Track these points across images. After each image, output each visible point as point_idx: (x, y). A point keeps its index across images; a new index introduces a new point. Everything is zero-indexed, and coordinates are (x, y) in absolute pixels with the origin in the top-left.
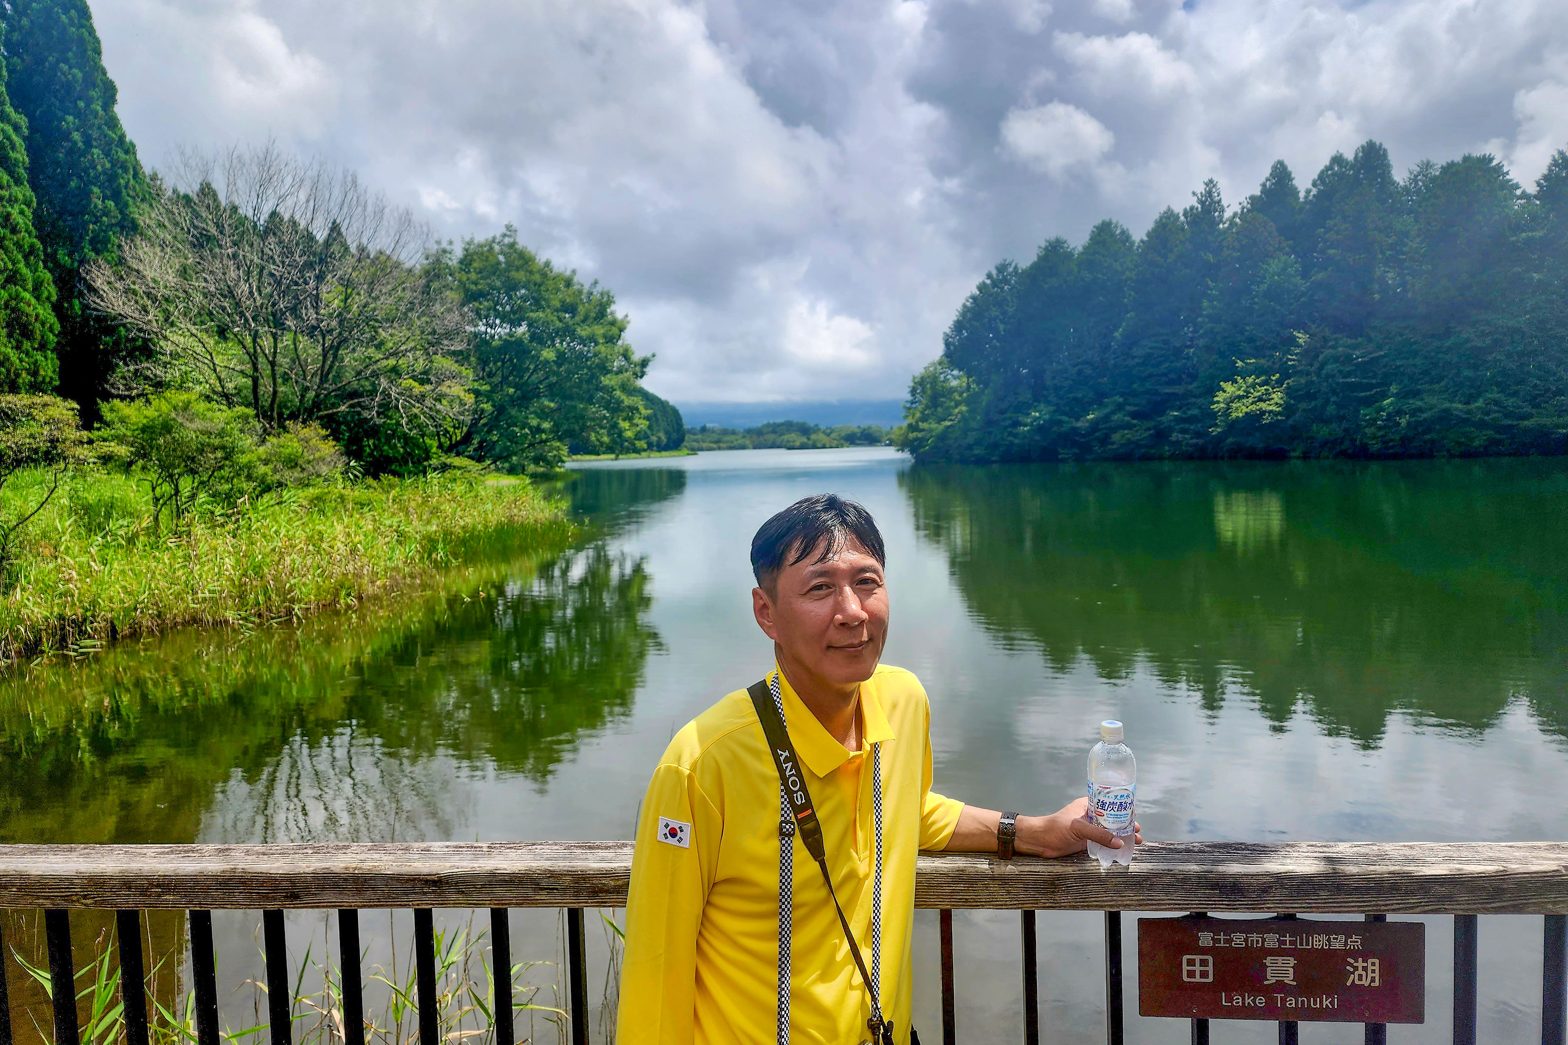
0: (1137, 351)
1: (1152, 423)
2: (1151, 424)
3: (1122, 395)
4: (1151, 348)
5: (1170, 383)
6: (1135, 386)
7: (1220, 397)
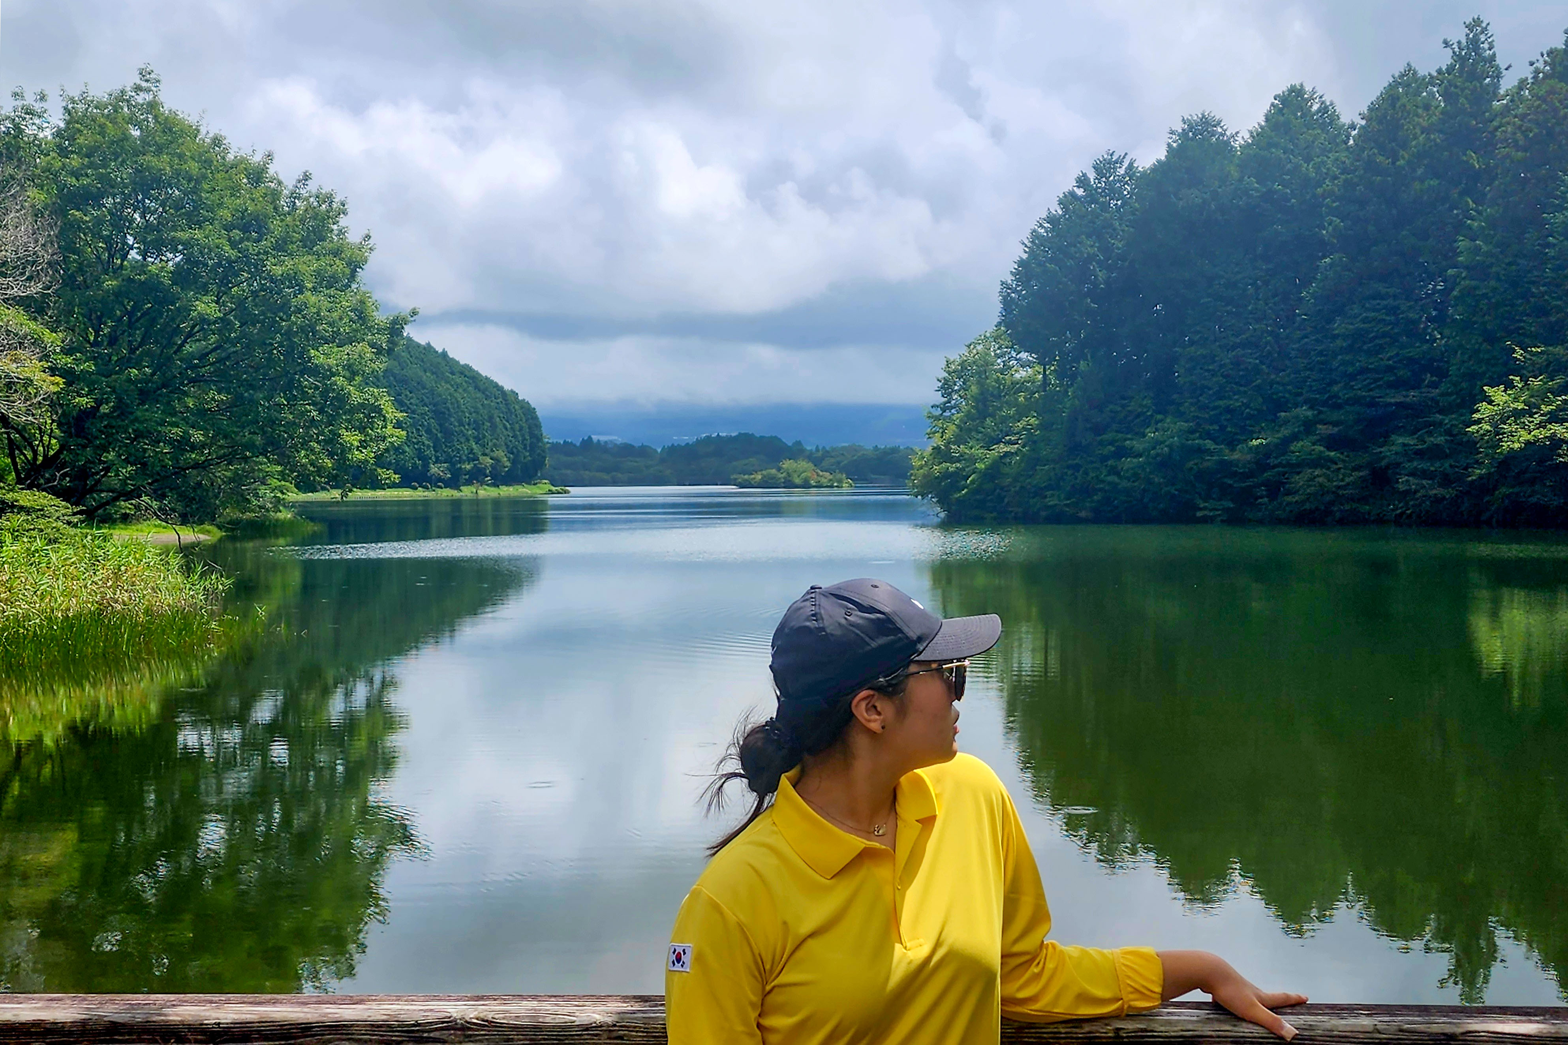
0: (1339, 326)
1: (1366, 458)
2: (1364, 458)
3: (1312, 404)
4: (1365, 321)
5: (1398, 385)
6: (1336, 388)
7: (1484, 410)
